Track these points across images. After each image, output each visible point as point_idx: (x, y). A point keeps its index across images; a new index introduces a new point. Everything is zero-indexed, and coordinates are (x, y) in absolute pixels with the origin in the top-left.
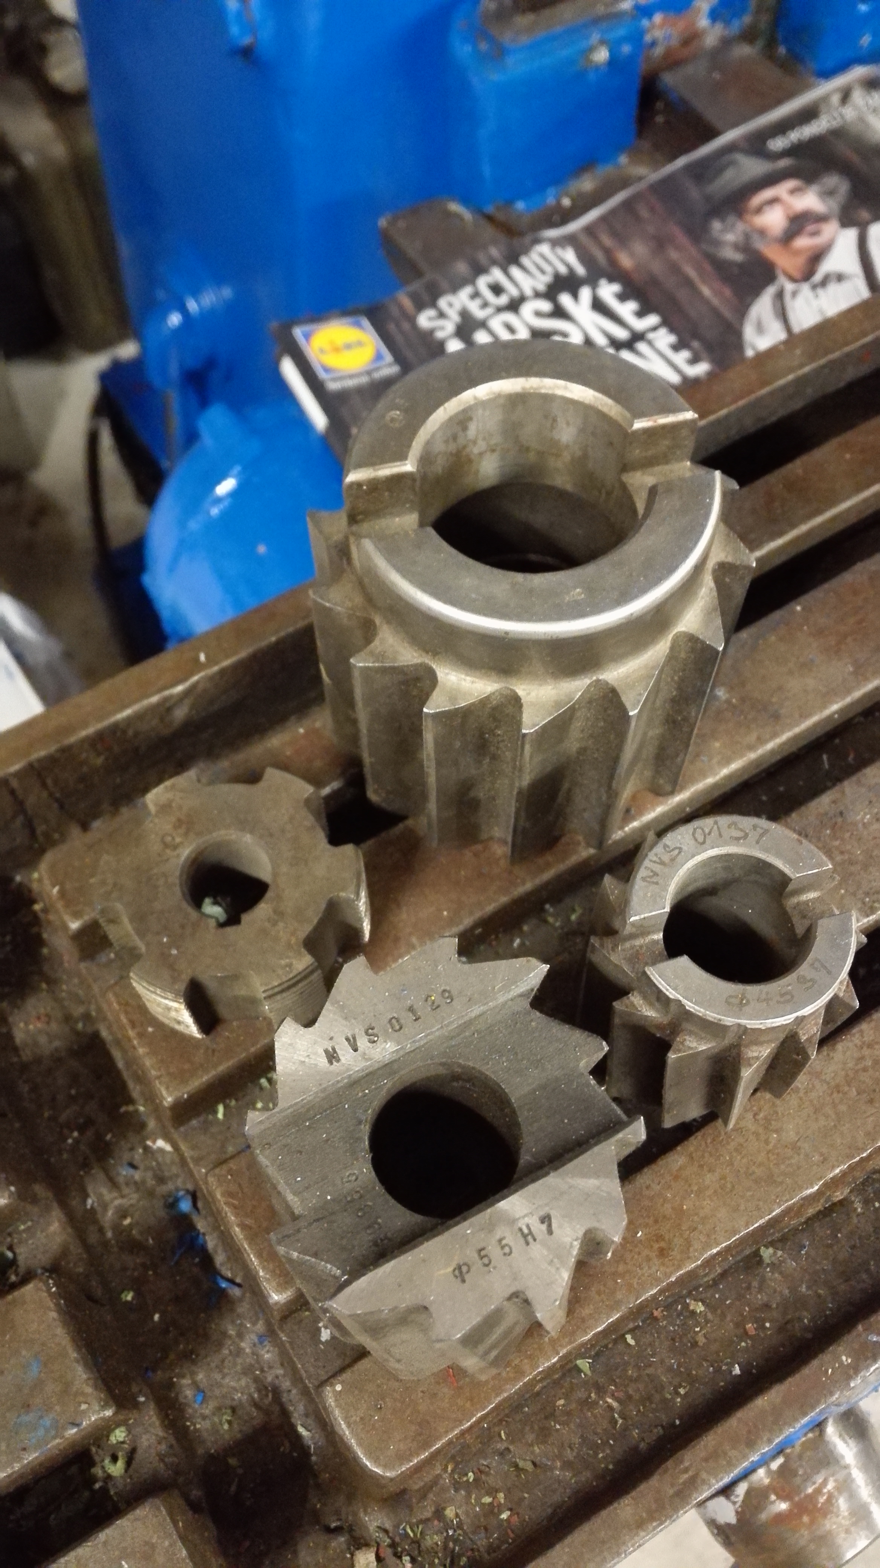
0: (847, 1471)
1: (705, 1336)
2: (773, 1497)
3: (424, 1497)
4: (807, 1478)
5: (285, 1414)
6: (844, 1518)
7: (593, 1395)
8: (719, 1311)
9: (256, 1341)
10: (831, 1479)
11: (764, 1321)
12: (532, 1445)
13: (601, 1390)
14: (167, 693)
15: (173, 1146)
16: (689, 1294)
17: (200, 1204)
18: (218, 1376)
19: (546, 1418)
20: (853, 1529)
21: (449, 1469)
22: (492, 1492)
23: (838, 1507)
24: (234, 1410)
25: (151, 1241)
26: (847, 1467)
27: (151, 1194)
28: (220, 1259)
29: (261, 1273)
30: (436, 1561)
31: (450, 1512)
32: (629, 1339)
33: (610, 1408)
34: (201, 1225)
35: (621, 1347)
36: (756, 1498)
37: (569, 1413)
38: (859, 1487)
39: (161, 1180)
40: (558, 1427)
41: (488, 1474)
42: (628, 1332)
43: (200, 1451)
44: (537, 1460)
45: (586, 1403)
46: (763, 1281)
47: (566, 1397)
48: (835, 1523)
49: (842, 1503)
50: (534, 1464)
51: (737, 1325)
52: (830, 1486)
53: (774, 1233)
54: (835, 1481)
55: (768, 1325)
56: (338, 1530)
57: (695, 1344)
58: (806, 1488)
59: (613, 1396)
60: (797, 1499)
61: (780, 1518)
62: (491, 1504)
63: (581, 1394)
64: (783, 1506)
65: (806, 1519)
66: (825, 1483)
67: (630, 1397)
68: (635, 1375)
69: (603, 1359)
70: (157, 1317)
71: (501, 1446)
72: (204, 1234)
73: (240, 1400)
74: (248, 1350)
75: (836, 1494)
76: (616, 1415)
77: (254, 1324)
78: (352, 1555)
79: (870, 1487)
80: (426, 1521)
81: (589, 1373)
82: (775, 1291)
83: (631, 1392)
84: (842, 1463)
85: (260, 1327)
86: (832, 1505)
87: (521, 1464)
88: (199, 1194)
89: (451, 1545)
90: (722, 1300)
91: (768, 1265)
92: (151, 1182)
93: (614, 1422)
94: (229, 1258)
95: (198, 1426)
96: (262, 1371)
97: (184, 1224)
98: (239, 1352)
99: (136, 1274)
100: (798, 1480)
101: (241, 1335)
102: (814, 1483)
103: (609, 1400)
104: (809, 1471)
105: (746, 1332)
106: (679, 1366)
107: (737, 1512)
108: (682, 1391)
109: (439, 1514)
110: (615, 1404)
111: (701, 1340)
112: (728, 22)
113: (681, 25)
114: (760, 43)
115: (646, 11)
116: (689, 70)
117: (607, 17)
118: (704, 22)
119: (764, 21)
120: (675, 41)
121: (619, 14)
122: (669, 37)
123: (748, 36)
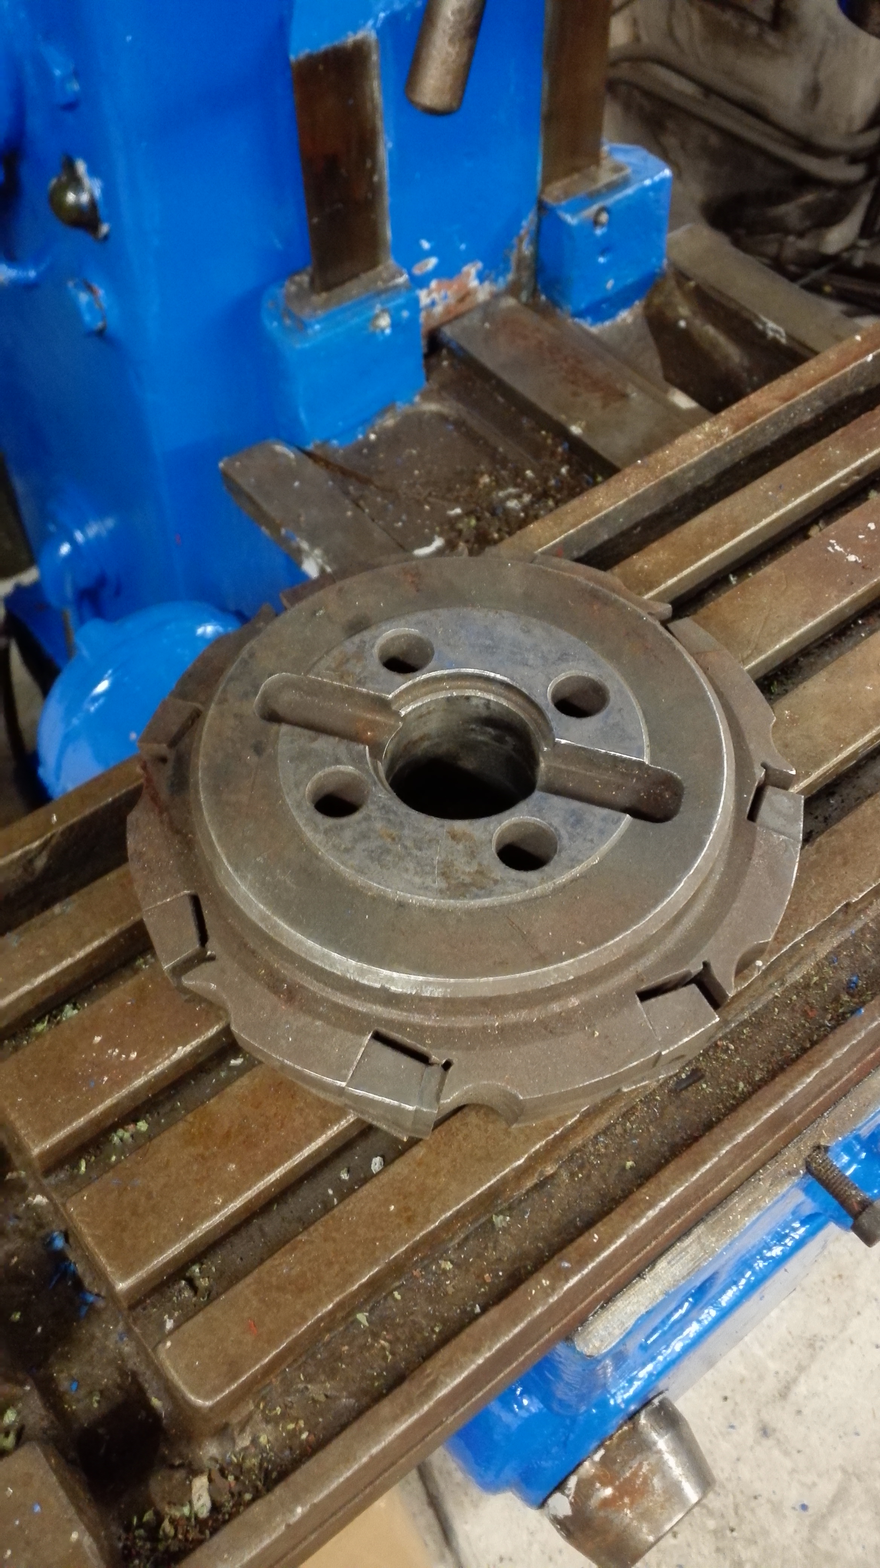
0: (659, 1455)
1: (454, 1287)
2: (598, 1485)
3: (242, 1430)
4: (625, 1464)
5: (141, 1391)
6: (659, 1495)
7: (369, 1340)
8: (464, 1268)
9: (118, 1339)
10: (645, 1463)
11: (498, 1271)
12: (324, 1382)
13: (376, 1336)
14: (27, 848)
15: (48, 1198)
16: (441, 1257)
17: (71, 1240)
18: (88, 1369)
19: (335, 1361)
20: (667, 1505)
21: (261, 1406)
22: (296, 1420)
23: (653, 1486)
24: (102, 1392)
25: (33, 1273)
26: (659, 1452)
27: (33, 1238)
28: (87, 1281)
29: (109, 1269)
30: (254, 1477)
31: (263, 1439)
32: (397, 1296)
33: (383, 1348)
34: (72, 1256)
35: (390, 1302)
36: (585, 1489)
37: (352, 1356)
38: (670, 1468)
39: (40, 1226)
40: (344, 1366)
41: (291, 1408)
42: (395, 1289)
43: (76, 1426)
44: (329, 1393)
45: (364, 1347)
46: (496, 1242)
47: (349, 1344)
48: (651, 1501)
49: (656, 1482)
50: (327, 1396)
51: (478, 1277)
52: (645, 1469)
53: (501, 1204)
54: (648, 1464)
55: (501, 1273)
56: (181, 1466)
57: (446, 1294)
58: (624, 1472)
59: (385, 1340)
60: (617, 1483)
61: (606, 1503)
62: (294, 1429)
63: (360, 1341)
64: (608, 1492)
65: (627, 1500)
66: (641, 1464)
67: (398, 1339)
68: (402, 1322)
69: (377, 1312)
70: (39, 1330)
71: (301, 1386)
72: (75, 1264)
73: (106, 1385)
74: (111, 1346)
75: (650, 1475)
76: (387, 1353)
77: (115, 1326)
78: (191, 1482)
79: (680, 1469)
80: (246, 1449)
81: (367, 1324)
82: (506, 1248)
83: (398, 1334)
84: (654, 1449)
85: (121, 1327)
86: (648, 1484)
87: (316, 1397)
88: (69, 1232)
89: (265, 1464)
90: (466, 1259)
91: (500, 1229)
92: (32, 1228)
93: (385, 1358)
94: (94, 1279)
95: (74, 1407)
96: (123, 1361)
97: (60, 1257)
98: (104, 1349)
99: (23, 1299)
100: (617, 1467)
101: (106, 1335)
102: (631, 1468)
103: (382, 1342)
104: (626, 1458)
105: (485, 1281)
106: (434, 1311)
107: (571, 1503)
108: (437, 1330)
109: (255, 1441)
110: (386, 1344)
111: (450, 1290)
112: (495, 281)
113: (455, 287)
114: (524, 296)
115: (421, 282)
116: (465, 321)
117: (386, 290)
118: (474, 283)
119: (526, 276)
120: (452, 300)
121: (396, 287)
122: (446, 297)
123: (513, 290)
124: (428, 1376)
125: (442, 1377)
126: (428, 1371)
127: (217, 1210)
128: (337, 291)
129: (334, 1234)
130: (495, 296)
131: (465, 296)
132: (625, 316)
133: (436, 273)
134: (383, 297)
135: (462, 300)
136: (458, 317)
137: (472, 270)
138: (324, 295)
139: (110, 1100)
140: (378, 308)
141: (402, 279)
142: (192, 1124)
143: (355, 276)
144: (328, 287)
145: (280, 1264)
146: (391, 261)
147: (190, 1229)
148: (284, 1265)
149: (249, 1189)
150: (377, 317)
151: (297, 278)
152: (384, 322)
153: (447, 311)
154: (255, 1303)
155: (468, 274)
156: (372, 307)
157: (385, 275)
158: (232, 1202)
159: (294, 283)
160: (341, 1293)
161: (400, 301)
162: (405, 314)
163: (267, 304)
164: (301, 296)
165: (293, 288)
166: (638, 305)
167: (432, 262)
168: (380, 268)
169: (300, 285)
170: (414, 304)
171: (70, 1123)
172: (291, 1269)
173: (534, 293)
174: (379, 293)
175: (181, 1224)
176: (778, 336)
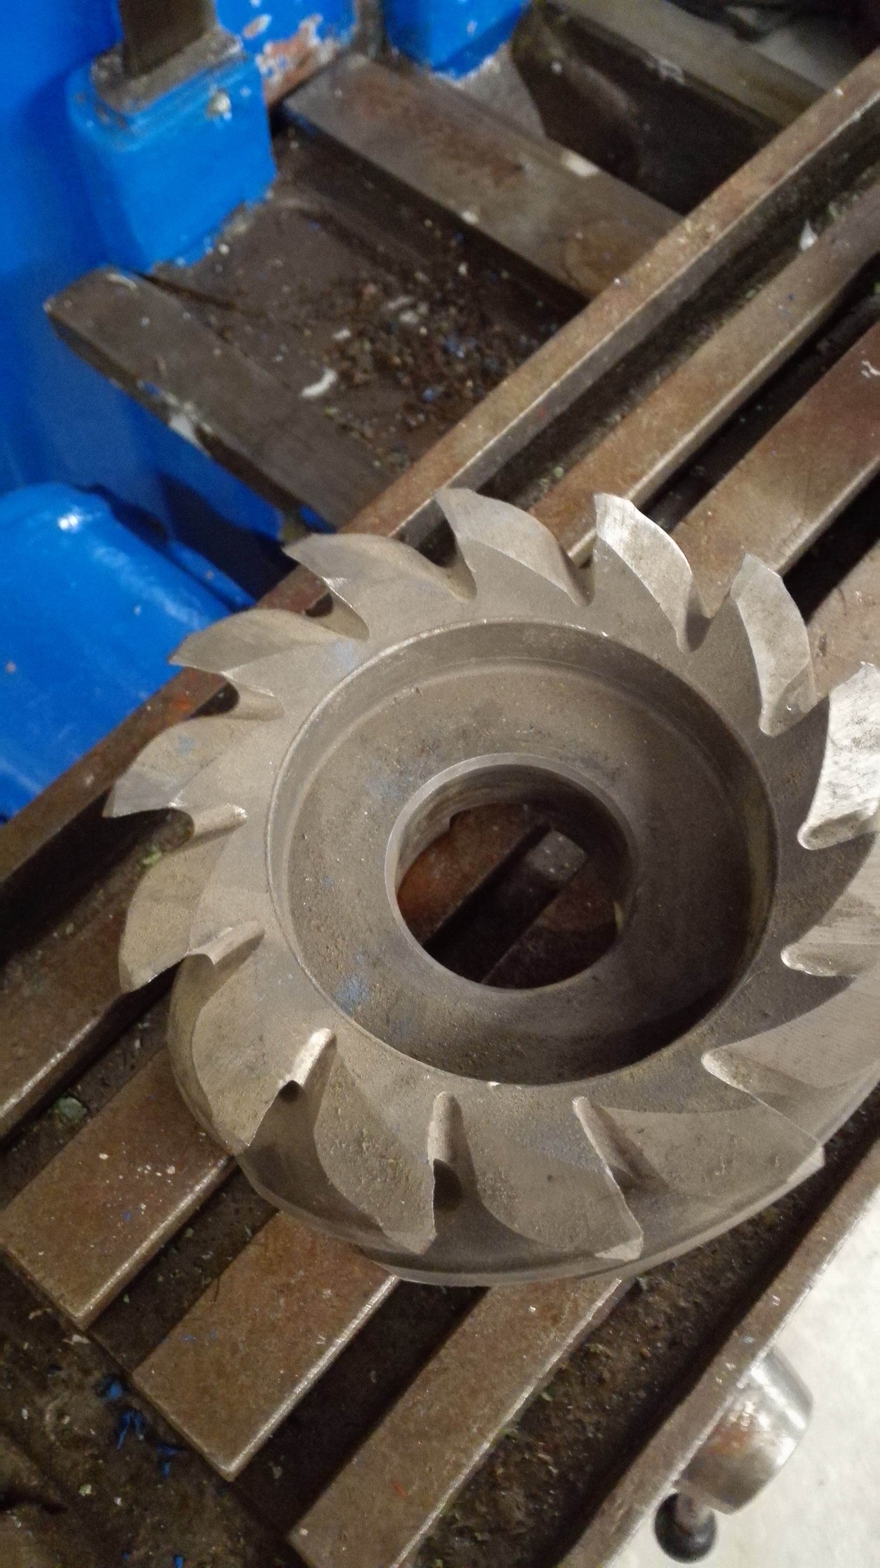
1: (609, 1371)
7: (527, 1455)
8: (616, 1345)
9: (215, 1493)
11: (655, 1341)
13: (532, 1449)
15: (89, 1339)
18: (189, 1537)
19: (491, 1489)
21: (420, 1563)
24: (213, 1563)
25: (93, 1433)
27: (80, 1387)
28: (162, 1429)
29: (204, 1448)
32: (545, 1396)
33: (544, 1462)
37: (508, 1478)
40: (503, 1493)
46: (646, 1306)
47: (504, 1464)
50: (491, 1533)
51: (634, 1353)
55: (660, 1344)
57: (602, 1381)
59: (544, 1451)
63: (516, 1457)
65: (735, 1445)
66: (744, 1408)
67: (558, 1447)
68: (558, 1425)
70: (118, 1501)
75: (756, 1414)
76: (551, 1467)
77: (210, 1479)
81: (518, 1437)
82: (659, 1312)
83: (558, 1442)
84: (755, 1385)
86: (755, 1425)
87: (480, 1537)
91: (647, 1291)
92: (77, 1377)
93: (550, 1473)
99: (88, 1467)
101: (200, 1493)
102: (736, 1411)
103: (542, 1455)
105: (643, 1357)
106: (594, 1405)
108: (602, 1426)
110: (547, 1458)
111: (606, 1376)
112: (337, 36)
113: (293, 49)
114: (372, 50)
115: (254, 47)
116: (311, 91)
117: (220, 65)
118: (314, 41)
119: (372, 27)
120: (291, 66)
121: (230, 59)
122: (283, 64)
123: (359, 45)
124: (620, 1506)
125: (636, 1506)
126: (619, 1501)
127: (321, 1352)
128: (158, 72)
129: (471, 1355)
130: (339, 56)
131: (306, 57)
132: (490, 63)
133: (272, 34)
134: (217, 74)
135: (302, 63)
136: (301, 85)
137: (310, 25)
138: (145, 79)
139: (156, 1233)
140: (213, 89)
141: (236, 49)
142: (265, 1246)
143: (178, 50)
144: (147, 69)
145: (414, 1404)
146: (219, 27)
147: (295, 1383)
148: (419, 1406)
149: (355, 1317)
150: (213, 100)
151: (106, 60)
152: (224, 104)
153: (287, 78)
154: (396, 1459)
155: (307, 31)
156: (206, 88)
157: (214, 45)
158: (337, 1337)
159: (102, 66)
160: (496, 1426)
161: (238, 77)
162: (246, 92)
163: (75, 98)
164: (115, 83)
165: (104, 75)
166: (504, 50)
167: (264, 21)
168: (206, 37)
169: (110, 68)
170: (255, 79)
171: (112, 1273)
172: (429, 1409)
173: (384, 48)
174: (211, 70)
175: (282, 1376)
176: (673, 75)
